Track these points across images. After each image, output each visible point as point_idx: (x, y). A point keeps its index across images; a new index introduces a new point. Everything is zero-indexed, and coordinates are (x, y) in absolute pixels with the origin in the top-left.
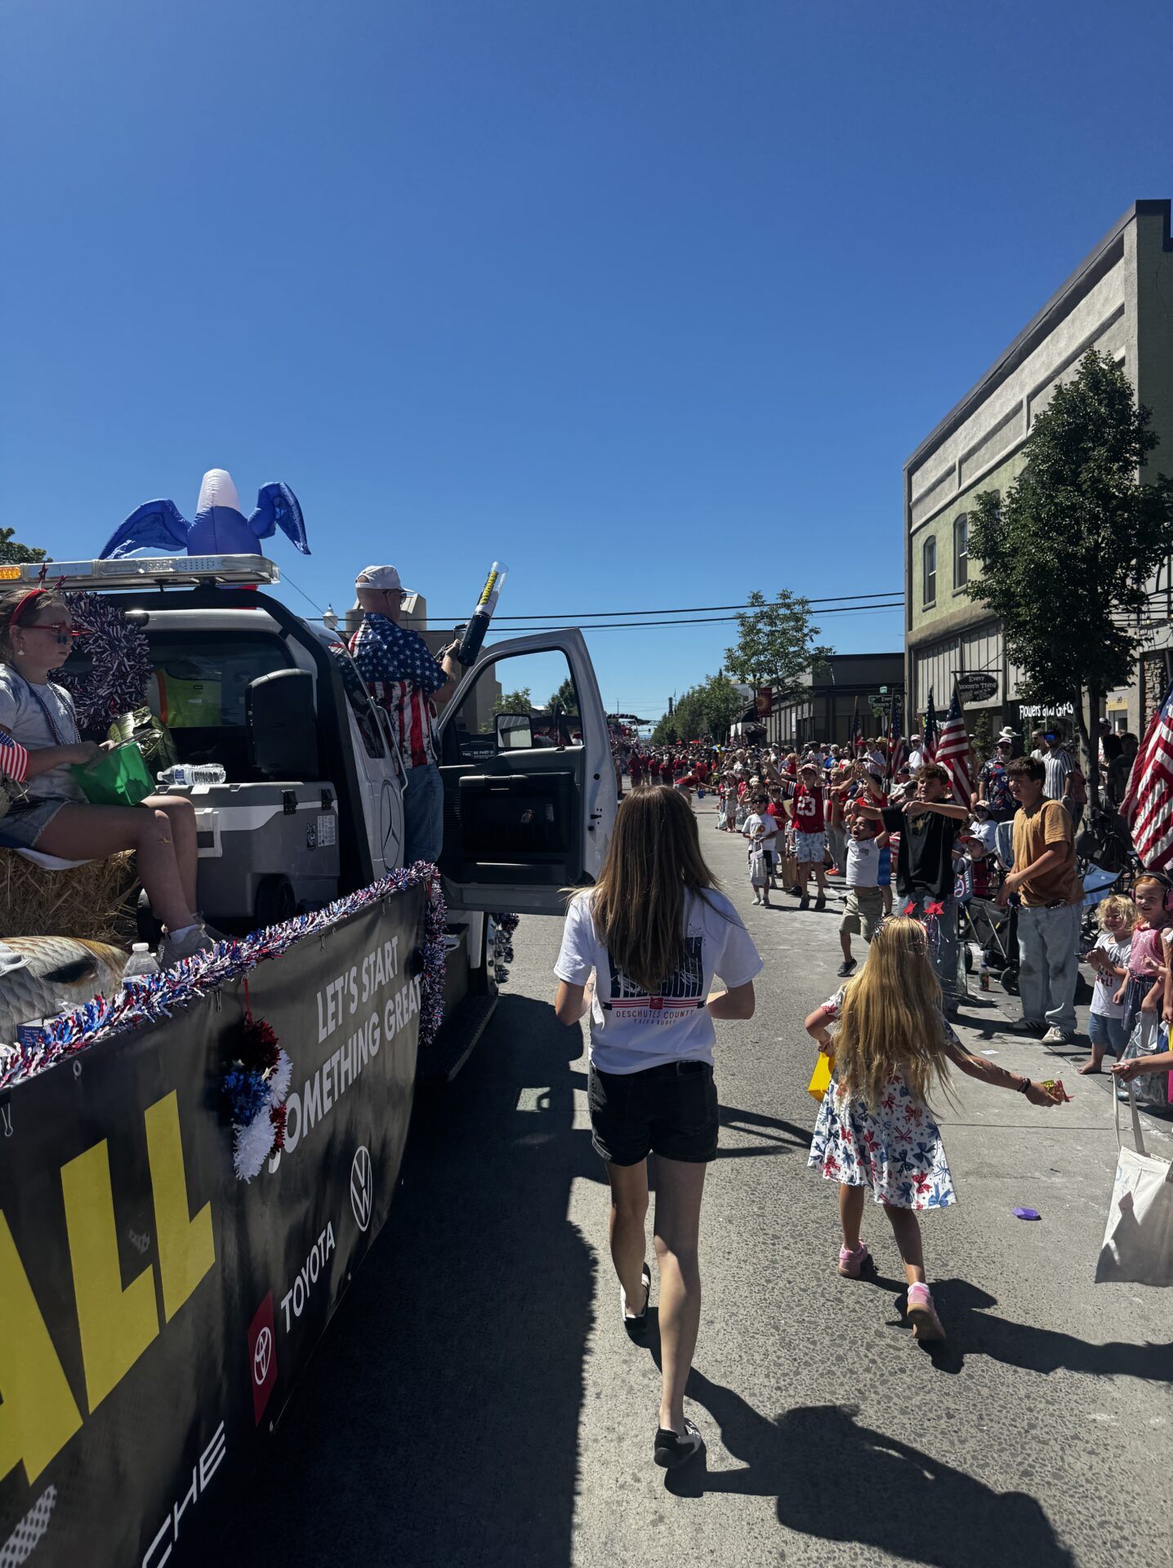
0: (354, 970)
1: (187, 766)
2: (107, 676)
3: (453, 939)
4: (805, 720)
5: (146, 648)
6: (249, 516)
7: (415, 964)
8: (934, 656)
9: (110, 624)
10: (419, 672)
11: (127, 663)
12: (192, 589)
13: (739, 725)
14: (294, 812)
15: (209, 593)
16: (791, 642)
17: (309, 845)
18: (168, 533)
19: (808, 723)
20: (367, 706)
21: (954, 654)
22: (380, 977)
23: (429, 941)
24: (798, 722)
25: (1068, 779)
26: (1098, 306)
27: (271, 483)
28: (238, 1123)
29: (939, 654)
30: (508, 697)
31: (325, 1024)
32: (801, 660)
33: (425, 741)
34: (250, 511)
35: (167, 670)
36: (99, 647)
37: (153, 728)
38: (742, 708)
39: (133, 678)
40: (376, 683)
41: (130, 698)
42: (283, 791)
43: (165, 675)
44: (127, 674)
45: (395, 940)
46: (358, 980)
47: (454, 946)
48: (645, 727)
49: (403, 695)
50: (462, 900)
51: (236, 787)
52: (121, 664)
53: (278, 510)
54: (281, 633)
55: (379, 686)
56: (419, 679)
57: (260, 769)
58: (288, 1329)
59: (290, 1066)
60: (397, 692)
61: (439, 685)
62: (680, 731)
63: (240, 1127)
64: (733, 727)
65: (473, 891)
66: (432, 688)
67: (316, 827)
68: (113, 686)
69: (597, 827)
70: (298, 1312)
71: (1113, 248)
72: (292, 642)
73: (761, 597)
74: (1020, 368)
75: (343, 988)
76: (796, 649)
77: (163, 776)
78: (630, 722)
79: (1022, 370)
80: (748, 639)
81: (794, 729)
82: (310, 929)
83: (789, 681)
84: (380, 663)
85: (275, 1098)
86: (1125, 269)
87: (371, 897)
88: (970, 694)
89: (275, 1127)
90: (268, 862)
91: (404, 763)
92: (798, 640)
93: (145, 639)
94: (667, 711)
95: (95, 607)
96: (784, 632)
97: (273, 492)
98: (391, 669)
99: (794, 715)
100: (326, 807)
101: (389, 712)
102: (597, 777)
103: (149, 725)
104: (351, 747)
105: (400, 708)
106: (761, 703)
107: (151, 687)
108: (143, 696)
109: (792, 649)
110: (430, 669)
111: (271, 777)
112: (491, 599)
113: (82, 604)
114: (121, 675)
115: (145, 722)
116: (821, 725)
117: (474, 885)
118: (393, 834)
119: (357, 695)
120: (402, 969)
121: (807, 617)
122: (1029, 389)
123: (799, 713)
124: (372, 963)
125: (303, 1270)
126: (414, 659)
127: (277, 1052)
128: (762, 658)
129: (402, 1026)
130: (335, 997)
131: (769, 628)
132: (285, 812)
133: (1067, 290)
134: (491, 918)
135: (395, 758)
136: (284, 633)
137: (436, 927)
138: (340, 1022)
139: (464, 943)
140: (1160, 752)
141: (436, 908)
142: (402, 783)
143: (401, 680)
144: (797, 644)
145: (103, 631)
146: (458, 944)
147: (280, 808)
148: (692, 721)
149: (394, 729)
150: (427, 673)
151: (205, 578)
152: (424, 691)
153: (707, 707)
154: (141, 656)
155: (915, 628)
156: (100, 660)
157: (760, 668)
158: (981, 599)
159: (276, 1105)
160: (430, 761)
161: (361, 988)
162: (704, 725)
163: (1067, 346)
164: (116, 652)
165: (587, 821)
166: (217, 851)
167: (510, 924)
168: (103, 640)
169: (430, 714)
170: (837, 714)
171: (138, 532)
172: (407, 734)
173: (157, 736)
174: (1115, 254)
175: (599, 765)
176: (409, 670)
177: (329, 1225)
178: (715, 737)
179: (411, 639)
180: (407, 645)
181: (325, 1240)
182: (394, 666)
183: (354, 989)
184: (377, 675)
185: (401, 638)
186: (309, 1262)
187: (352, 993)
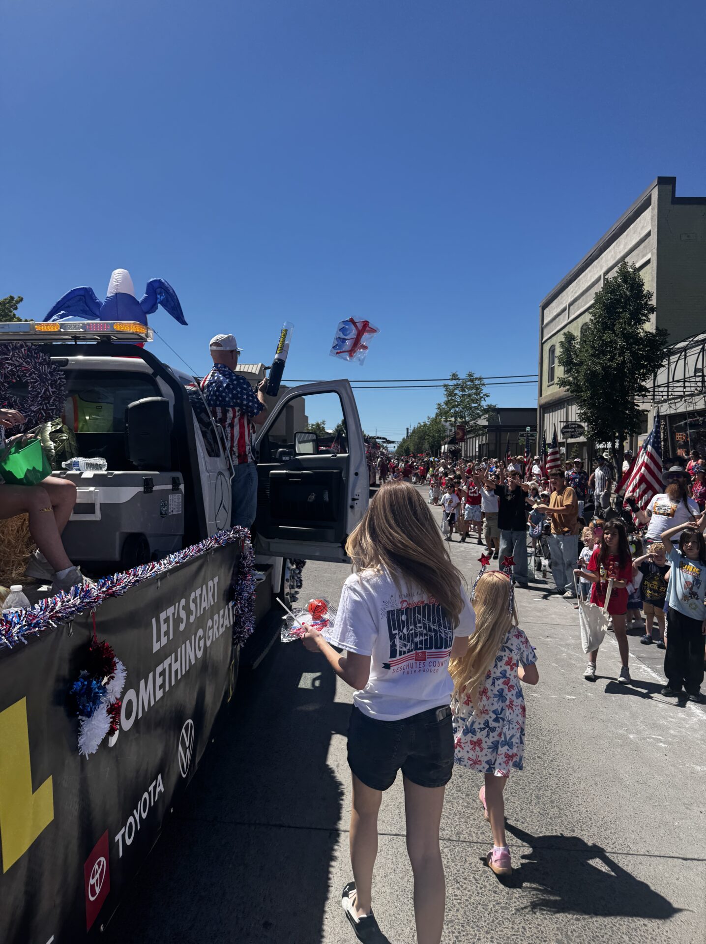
0: (183, 602)
1: (81, 458)
2: (37, 397)
3: (261, 574)
4: (484, 444)
5: (63, 380)
6: (140, 300)
7: (231, 594)
8: (553, 412)
9: (41, 364)
10: (245, 402)
11: (51, 390)
12: (96, 343)
13: (446, 446)
14: (151, 491)
15: (106, 346)
16: (473, 401)
17: (161, 514)
18: (88, 309)
19: (485, 446)
20: (210, 424)
21: (563, 412)
22: (204, 605)
23: (241, 579)
24: (480, 446)
25: (607, 482)
26: (639, 229)
27: (155, 279)
28: (82, 715)
29: (556, 411)
30: (313, 425)
31: (159, 639)
32: (479, 411)
33: (248, 448)
34: (141, 296)
35: (79, 396)
36: (33, 378)
37: (63, 432)
38: (448, 436)
39: (54, 400)
40: (217, 408)
41: (52, 412)
42: (144, 478)
43: (78, 398)
44: (50, 397)
45: (216, 579)
46: (187, 608)
47: (262, 579)
48: (392, 445)
49: (234, 417)
50: (269, 549)
51: (112, 474)
52: (47, 390)
53: (159, 296)
54: (153, 374)
55: (219, 410)
56: (245, 408)
57: (132, 462)
58: (121, 854)
59: (125, 674)
60: (230, 415)
61: (258, 412)
62: (412, 448)
63: (84, 718)
64: (443, 447)
65: (276, 544)
66: (253, 414)
67: (168, 502)
68: (41, 404)
69: (356, 506)
70: (129, 842)
71: (647, 199)
72: (159, 380)
73: (457, 375)
74: (601, 257)
75: (174, 614)
76: (476, 405)
77: (66, 465)
78: (383, 442)
79: (602, 258)
80: (450, 398)
81: (477, 450)
82: (149, 574)
83: (472, 423)
84: (220, 395)
85: (113, 697)
86: (652, 212)
87: (199, 551)
88: (569, 434)
89: (111, 718)
90: (130, 525)
91: (233, 461)
92: (478, 400)
93: (63, 375)
94: (405, 436)
95: (31, 353)
96: (469, 396)
97: (156, 285)
98: (227, 399)
99: (477, 441)
100: (176, 489)
101: (224, 428)
102: (356, 474)
103: (60, 431)
104: (195, 450)
105: (232, 425)
106: (458, 434)
107: (68, 406)
108: (60, 412)
109: (473, 405)
110: (252, 401)
111: (140, 468)
112: (283, 349)
113: (23, 350)
114: (46, 398)
115: (58, 428)
116: (492, 447)
117: (276, 540)
118: (224, 507)
119: (203, 415)
120: (221, 597)
121: (483, 387)
122: (605, 269)
123: (480, 440)
124: (198, 595)
125: (135, 812)
126: (242, 394)
127: (115, 664)
128: (457, 410)
129: (217, 636)
130: (167, 620)
131: (461, 393)
132: (145, 492)
133: (624, 219)
134: (288, 561)
135: (227, 458)
136: (155, 375)
137: (247, 569)
138: (171, 637)
139: (270, 578)
140: (643, 468)
141: (247, 557)
142: (231, 474)
143: (233, 407)
144: (477, 403)
145: (35, 368)
146: (264, 578)
147: (141, 489)
148: (420, 442)
149: (227, 439)
150: (251, 404)
151: (104, 336)
152: (248, 416)
153: (428, 435)
154: (60, 386)
155: (543, 396)
156: (33, 387)
157: (456, 415)
158: (564, 387)
159: (113, 700)
160: (250, 460)
161: (189, 613)
162: (426, 446)
163: (624, 248)
164: (44, 382)
165: (350, 502)
166: (97, 516)
167: (300, 564)
168: (35, 374)
169: (251, 431)
170: (502, 442)
171: (69, 307)
172: (236, 443)
173: (64, 438)
174: (647, 204)
175: (358, 467)
176: (238, 401)
177: (160, 777)
178: (432, 452)
179: (241, 381)
180: (239, 385)
181: (155, 788)
182: (229, 397)
183: (183, 614)
184: (218, 403)
185: (235, 380)
186: (140, 804)
187: (181, 616)
